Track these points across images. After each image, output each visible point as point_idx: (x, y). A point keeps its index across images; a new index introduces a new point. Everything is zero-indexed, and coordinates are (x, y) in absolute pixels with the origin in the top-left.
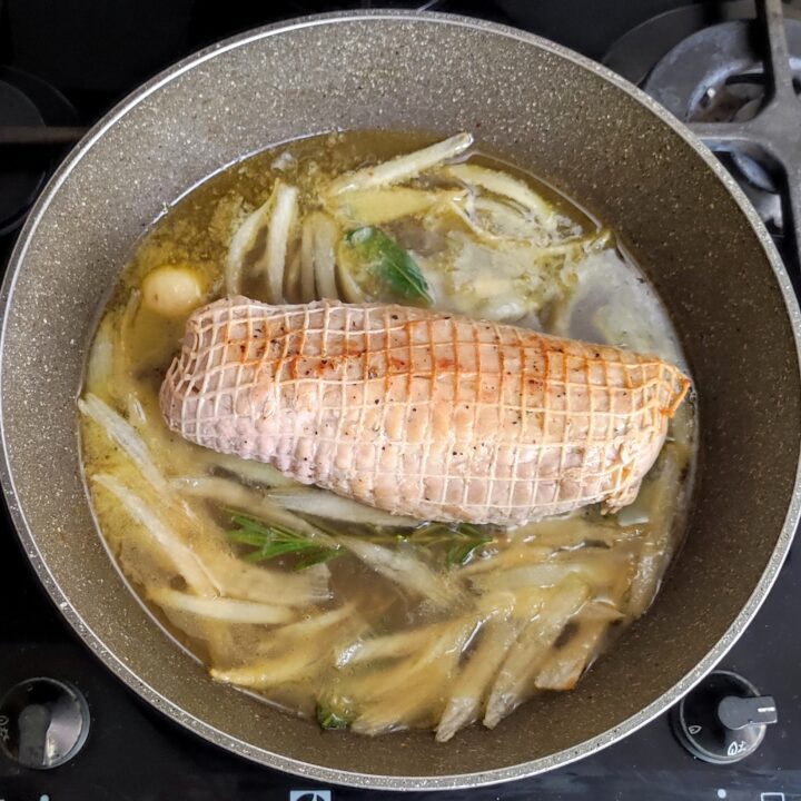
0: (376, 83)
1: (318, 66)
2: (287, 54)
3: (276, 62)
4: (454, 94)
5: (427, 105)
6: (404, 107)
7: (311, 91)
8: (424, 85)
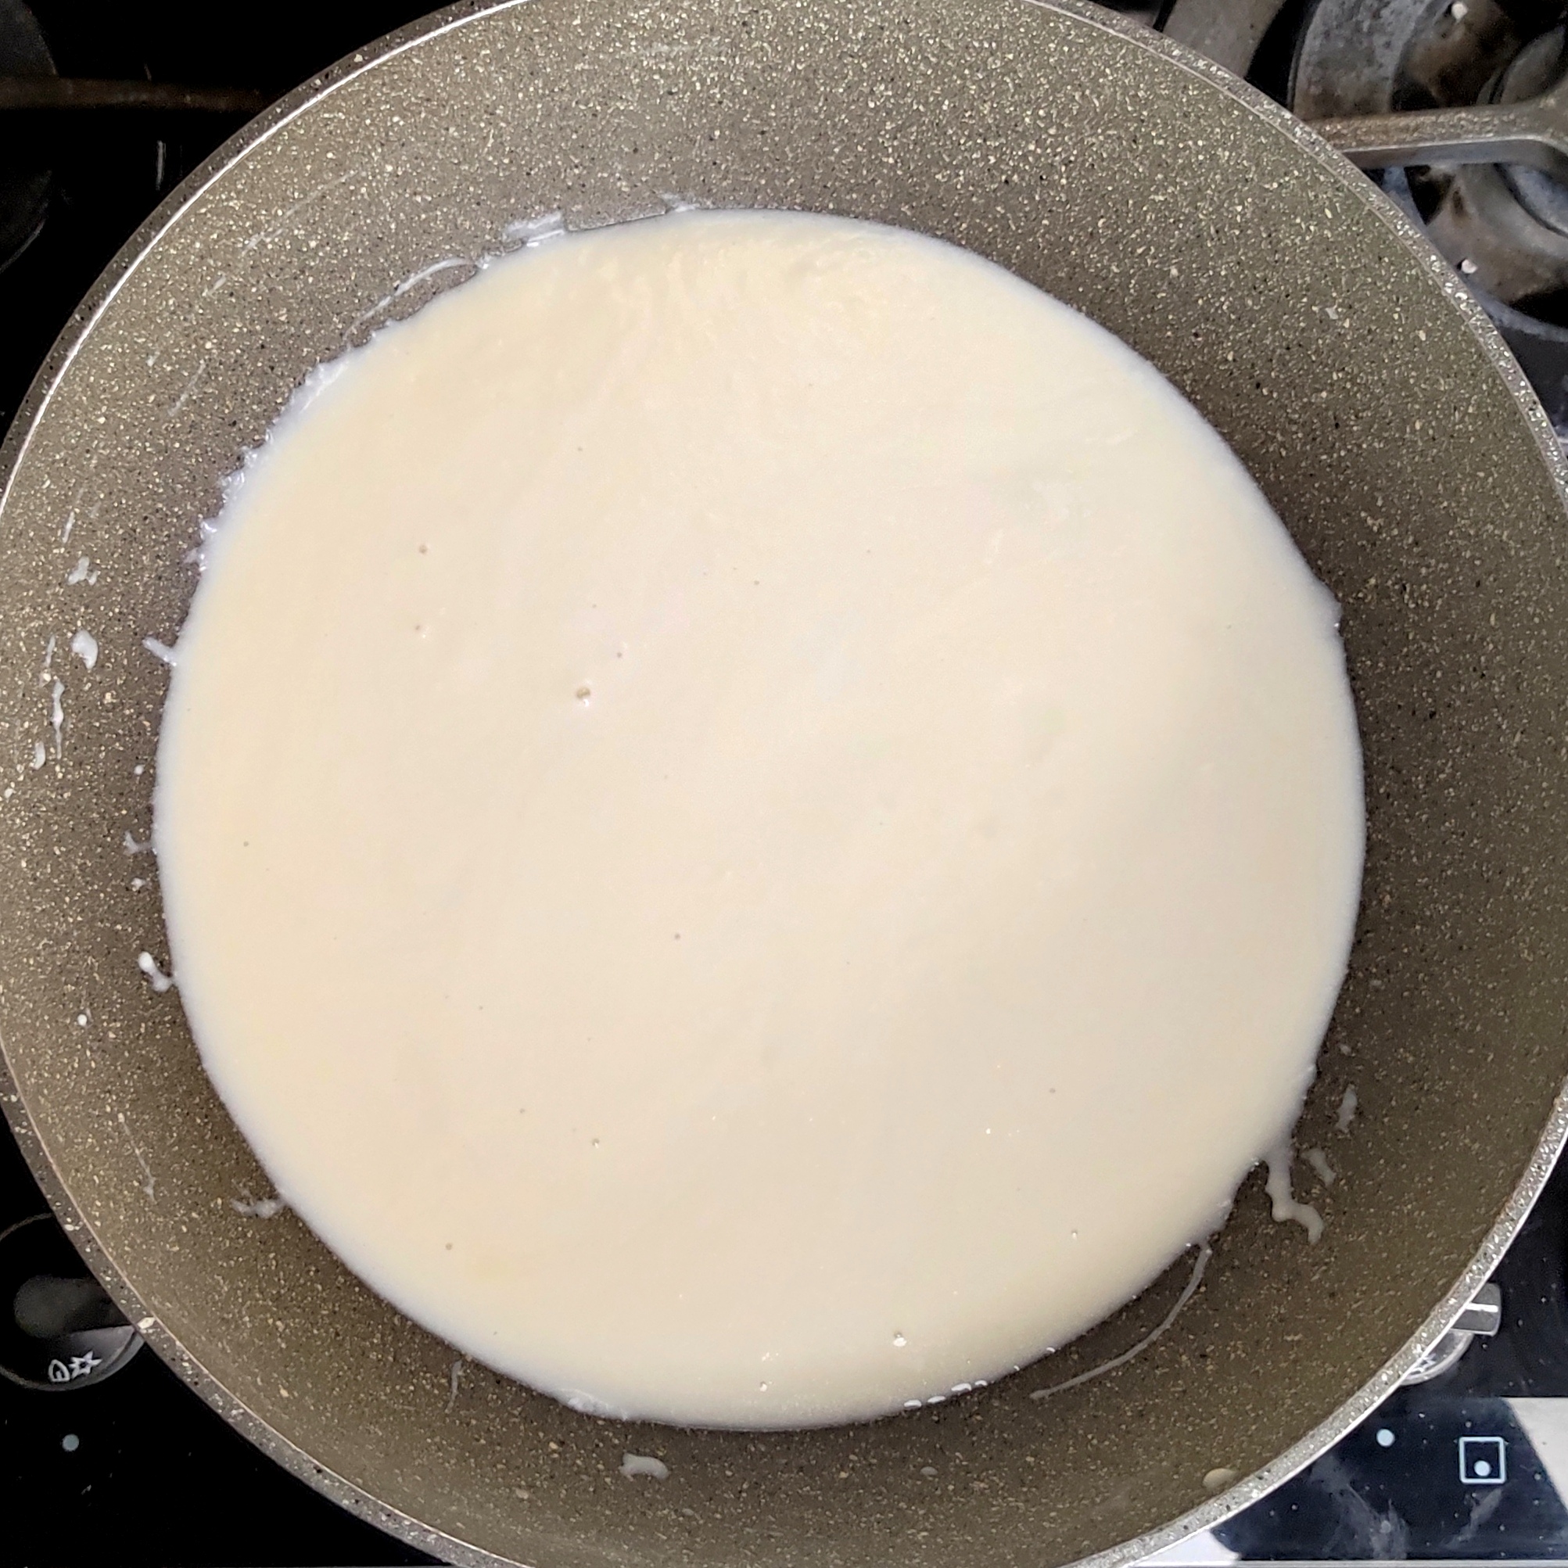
0: (703, 82)
1: (576, 61)
2: (510, 48)
3: (486, 65)
4: (872, 92)
5: (816, 116)
6: (766, 121)
7: (565, 108)
8: (807, 80)
